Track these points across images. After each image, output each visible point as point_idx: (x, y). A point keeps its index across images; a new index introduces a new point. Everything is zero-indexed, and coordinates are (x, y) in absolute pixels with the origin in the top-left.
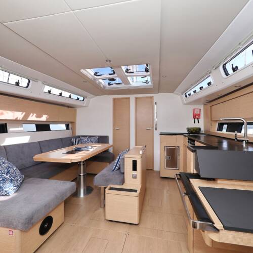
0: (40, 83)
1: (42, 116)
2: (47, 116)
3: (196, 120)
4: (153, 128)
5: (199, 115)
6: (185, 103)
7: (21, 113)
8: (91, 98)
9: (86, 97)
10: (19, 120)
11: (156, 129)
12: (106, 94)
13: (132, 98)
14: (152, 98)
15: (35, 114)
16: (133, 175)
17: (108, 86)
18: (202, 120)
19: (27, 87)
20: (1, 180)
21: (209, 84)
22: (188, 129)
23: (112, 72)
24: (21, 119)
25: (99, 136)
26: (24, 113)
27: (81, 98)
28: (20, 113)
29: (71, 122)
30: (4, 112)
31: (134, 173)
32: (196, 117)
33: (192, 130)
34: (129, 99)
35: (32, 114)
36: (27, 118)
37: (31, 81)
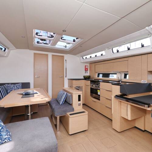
3: (86, 71)
4: (64, 76)
5: (87, 69)
6: (82, 62)
11: (66, 77)
12: (28, 49)
13: (50, 55)
14: (63, 56)
16: (79, 104)
17: (35, 43)
18: (88, 72)
20: (1, 129)
21: (102, 55)
22: (84, 77)
23: (51, 36)
31: (79, 102)
32: (86, 70)
33: (87, 77)
34: (47, 55)
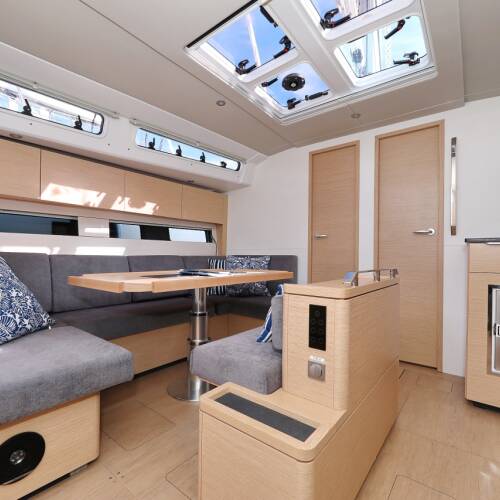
0: (124, 122)
1: (144, 205)
2: (154, 205)
7: (96, 193)
8: (257, 161)
9: (244, 161)
10: (93, 209)
12: (292, 146)
13: (367, 140)
14: (438, 127)
15: (127, 199)
16: (310, 363)
17: (286, 111)
19: (100, 133)
23: (283, 47)
24: (96, 206)
25: (271, 257)
26: (103, 195)
27: (232, 164)
28: (94, 194)
29: (216, 224)
30: (61, 188)
31: (316, 356)
35: (119, 199)
36: (111, 206)
37: (105, 117)
